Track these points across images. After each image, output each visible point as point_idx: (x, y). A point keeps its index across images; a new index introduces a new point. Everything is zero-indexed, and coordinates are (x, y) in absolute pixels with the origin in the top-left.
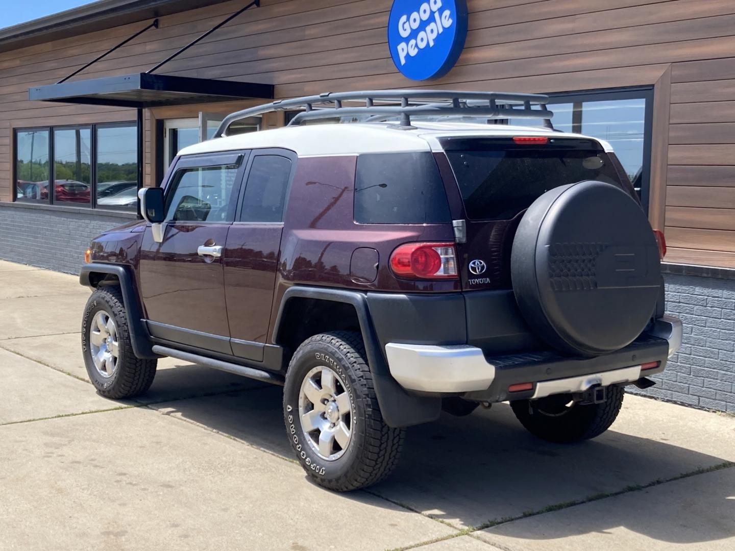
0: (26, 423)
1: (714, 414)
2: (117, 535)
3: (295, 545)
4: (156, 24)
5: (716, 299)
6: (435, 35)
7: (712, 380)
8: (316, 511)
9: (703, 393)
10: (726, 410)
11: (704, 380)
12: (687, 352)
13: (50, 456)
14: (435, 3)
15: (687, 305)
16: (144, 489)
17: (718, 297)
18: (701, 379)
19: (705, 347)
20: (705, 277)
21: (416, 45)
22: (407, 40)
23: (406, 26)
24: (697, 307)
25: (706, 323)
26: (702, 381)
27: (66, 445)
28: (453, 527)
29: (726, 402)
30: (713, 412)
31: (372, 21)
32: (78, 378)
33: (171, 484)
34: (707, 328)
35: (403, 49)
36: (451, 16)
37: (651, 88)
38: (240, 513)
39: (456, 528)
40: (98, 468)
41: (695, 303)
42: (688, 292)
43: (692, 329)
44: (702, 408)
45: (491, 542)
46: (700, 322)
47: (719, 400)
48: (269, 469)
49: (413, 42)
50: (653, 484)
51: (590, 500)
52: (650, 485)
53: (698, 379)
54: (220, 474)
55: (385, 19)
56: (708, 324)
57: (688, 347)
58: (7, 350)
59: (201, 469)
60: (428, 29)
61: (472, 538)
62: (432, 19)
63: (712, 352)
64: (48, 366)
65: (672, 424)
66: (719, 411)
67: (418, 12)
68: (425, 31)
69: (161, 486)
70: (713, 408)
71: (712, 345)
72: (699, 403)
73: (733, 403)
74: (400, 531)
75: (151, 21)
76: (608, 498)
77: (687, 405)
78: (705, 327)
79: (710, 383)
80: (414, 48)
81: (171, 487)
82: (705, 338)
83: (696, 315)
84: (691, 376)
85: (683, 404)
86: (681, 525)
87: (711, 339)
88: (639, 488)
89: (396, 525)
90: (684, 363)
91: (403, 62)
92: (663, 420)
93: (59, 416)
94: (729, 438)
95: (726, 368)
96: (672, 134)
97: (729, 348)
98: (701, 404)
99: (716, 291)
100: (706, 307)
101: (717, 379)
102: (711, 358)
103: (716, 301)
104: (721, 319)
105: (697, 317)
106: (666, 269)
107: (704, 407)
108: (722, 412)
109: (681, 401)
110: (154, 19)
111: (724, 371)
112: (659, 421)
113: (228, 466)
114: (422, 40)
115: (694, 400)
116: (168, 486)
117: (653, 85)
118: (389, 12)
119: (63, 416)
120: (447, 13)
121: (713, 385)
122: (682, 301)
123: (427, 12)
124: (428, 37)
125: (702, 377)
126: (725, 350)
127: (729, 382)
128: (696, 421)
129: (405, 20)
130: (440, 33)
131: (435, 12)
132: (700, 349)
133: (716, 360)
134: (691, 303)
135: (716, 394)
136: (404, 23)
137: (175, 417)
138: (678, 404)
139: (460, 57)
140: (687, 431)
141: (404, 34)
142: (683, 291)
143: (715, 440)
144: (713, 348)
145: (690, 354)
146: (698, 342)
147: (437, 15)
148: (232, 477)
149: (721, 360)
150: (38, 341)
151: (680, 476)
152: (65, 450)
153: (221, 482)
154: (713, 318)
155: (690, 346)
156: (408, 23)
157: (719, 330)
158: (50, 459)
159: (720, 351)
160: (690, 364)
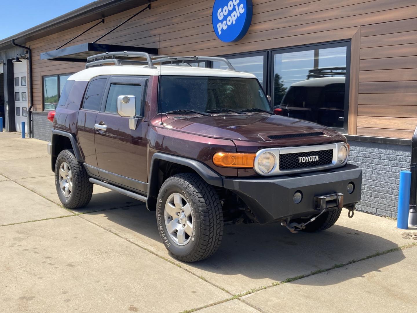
0: (9, 226)
1: (385, 218)
2: (28, 299)
3: (131, 307)
4: (103, 21)
5: (386, 155)
6: (236, 18)
7: (384, 199)
8: (150, 283)
9: (379, 207)
10: (391, 216)
11: (379, 199)
12: (370, 184)
13: (13, 246)
14: (236, 1)
15: (370, 159)
16: (56, 268)
17: (387, 154)
18: (378, 199)
19: (380, 181)
20: (380, 143)
21: (227, 24)
22: (222, 21)
23: (222, 14)
24: (376, 159)
25: (380, 168)
26: (378, 200)
27: (25, 239)
28: (230, 293)
29: (391, 211)
30: (384, 217)
31: (205, 13)
32: (48, 200)
33: (73, 264)
34: (381, 171)
35: (220, 26)
36: (244, 7)
37: (350, 40)
38: (105, 284)
39: (231, 294)
40: (36, 253)
41: (374, 157)
42: (370, 151)
43: (373, 172)
44: (378, 215)
45: (251, 304)
46: (377, 168)
47: (387, 210)
48: (131, 254)
49: (225, 22)
50: (350, 263)
51: (313, 274)
52: (348, 264)
53: (376, 199)
54: (103, 257)
55: (211, 11)
56: (381, 169)
57: (370, 181)
58: (19, 184)
59: (93, 254)
60: (232, 15)
61: (239, 301)
62: (234, 9)
63: (384, 184)
64: (36, 193)
65: (362, 224)
66: (388, 216)
67: (227, 6)
68: (231, 16)
69: (67, 265)
70: (385, 215)
71: (383, 180)
72: (376, 212)
73: (395, 212)
74: (197, 296)
75: (101, 20)
76: (324, 272)
77: (370, 213)
78: (380, 170)
79: (382, 201)
80: (225, 26)
81: (72, 266)
82: (380, 177)
83: (375, 164)
84: (372, 197)
85: (367, 213)
86: (367, 291)
87: (383, 177)
88: (342, 266)
89: (196, 292)
90: (368, 190)
91: (220, 33)
92: (357, 222)
93: (29, 222)
94: (394, 233)
95: (391, 193)
96: (361, 65)
97: (393, 182)
98: (378, 212)
99: (386, 150)
100: (380, 159)
101: (386, 199)
102: (384, 188)
103: (385, 157)
104: (388, 166)
105: (375, 165)
106: (358, 139)
107: (379, 214)
108: (389, 217)
109: (367, 211)
110: (102, 19)
111: (390, 194)
112: (355, 222)
113: (109, 252)
114: (229, 21)
115: (374, 210)
116: (71, 265)
117: (351, 39)
118: (213, 8)
119: (31, 221)
120: (242, 6)
121: (384, 202)
122: (367, 156)
123: (231, 6)
124: (232, 19)
125: (378, 198)
126: (391, 183)
127: (393, 201)
128: (375, 223)
129: (221, 11)
130: (238, 16)
131: (236, 6)
132: (377, 183)
133: (386, 189)
134: (372, 157)
135: (386, 207)
136: (220, 12)
137: (90, 222)
138: (365, 212)
139: (249, 29)
140: (370, 229)
141: (220, 18)
142: (367, 151)
143: (386, 234)
144: (384, 182)
145: (372, 186)
146: (376, 179)
147: (237, 7)
148: (109, 259)
149: (389, 189)
150: (36, 180)
151: (366, 257)
152: (24, 243)
153: (102, 263)
154: (384, 165)
155: (372, 181)
156: (222, 12)
157: (387, 172)
158: (13, 248)
159: (388, 184)
160: (371, 191)
